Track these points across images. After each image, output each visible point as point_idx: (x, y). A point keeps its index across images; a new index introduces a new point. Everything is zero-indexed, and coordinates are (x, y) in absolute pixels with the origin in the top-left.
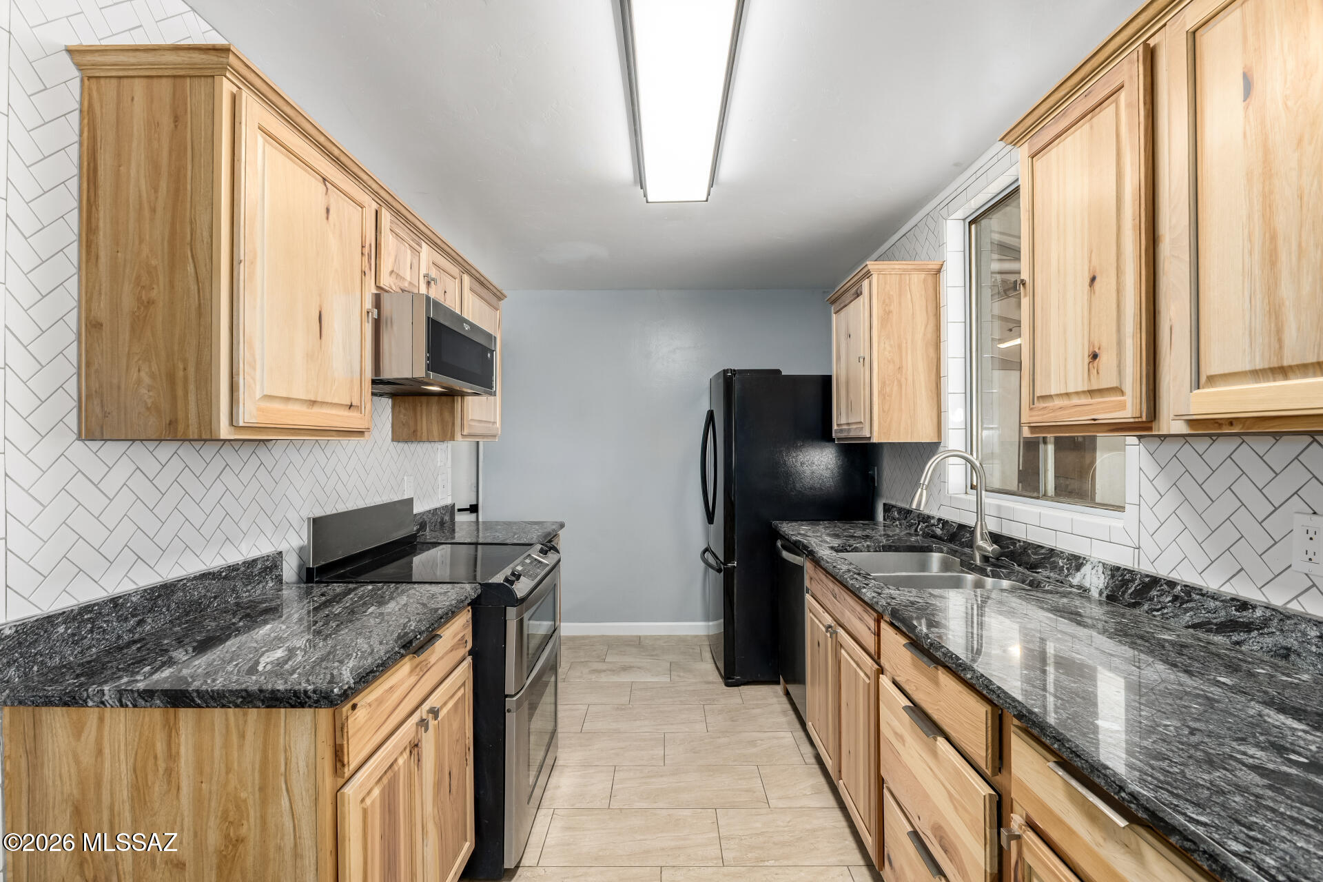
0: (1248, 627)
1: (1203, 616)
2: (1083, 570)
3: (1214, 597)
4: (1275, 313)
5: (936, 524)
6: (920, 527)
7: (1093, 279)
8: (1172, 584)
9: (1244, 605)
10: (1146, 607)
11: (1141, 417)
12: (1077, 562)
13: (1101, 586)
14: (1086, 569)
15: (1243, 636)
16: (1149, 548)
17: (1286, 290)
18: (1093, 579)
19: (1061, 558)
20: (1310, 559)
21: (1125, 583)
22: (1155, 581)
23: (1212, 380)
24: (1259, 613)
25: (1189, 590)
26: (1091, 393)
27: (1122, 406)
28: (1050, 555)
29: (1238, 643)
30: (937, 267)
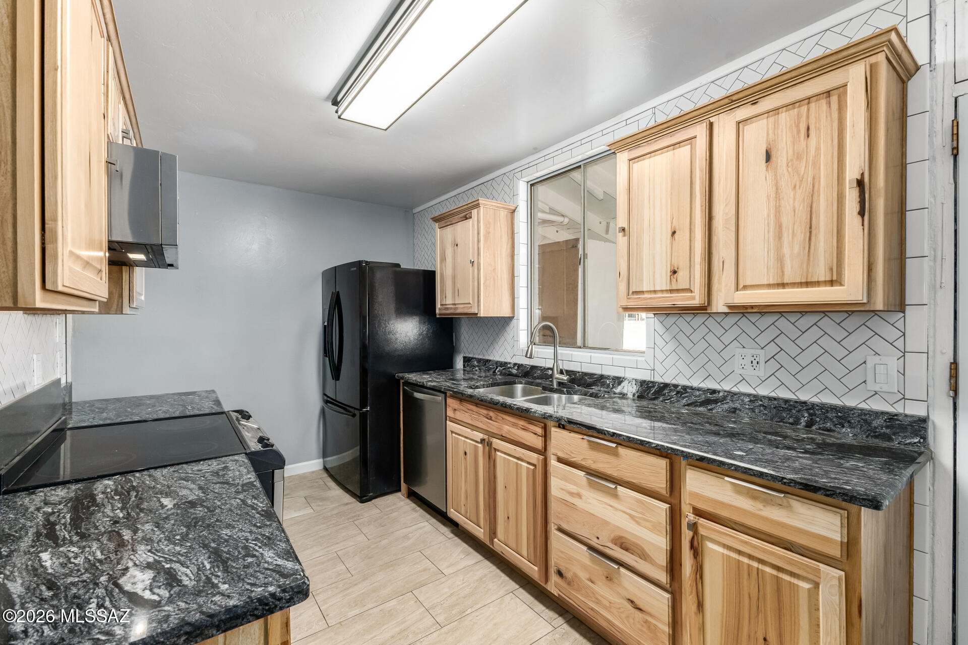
0: (716, 401)
1: (693, 399)
2: (622, 384)
3: (699, 389)
4: (780, 260)
5: (512, 367)
6: (498, 369)
7: (674, 233)
8: (676, 386)
9: (714, 392)
10: (661, 399)
11: (705, 304)
12: (619, 380)
13: (634, 391)
14: (625, 384)
15: (713, 406)
16: (660, 369)
17: (786, 250)
18: (630, 389)
19: (608, 379)
20: (755, 369)
21: (649, 388)
22: (666, 385)
23: (745, 287)
24: (721, 394)
25: (685, 388)
26: (671, 291)
27: (694, 298)
28: (600, 380)
29: (711, 409)
30: (513, 208)
